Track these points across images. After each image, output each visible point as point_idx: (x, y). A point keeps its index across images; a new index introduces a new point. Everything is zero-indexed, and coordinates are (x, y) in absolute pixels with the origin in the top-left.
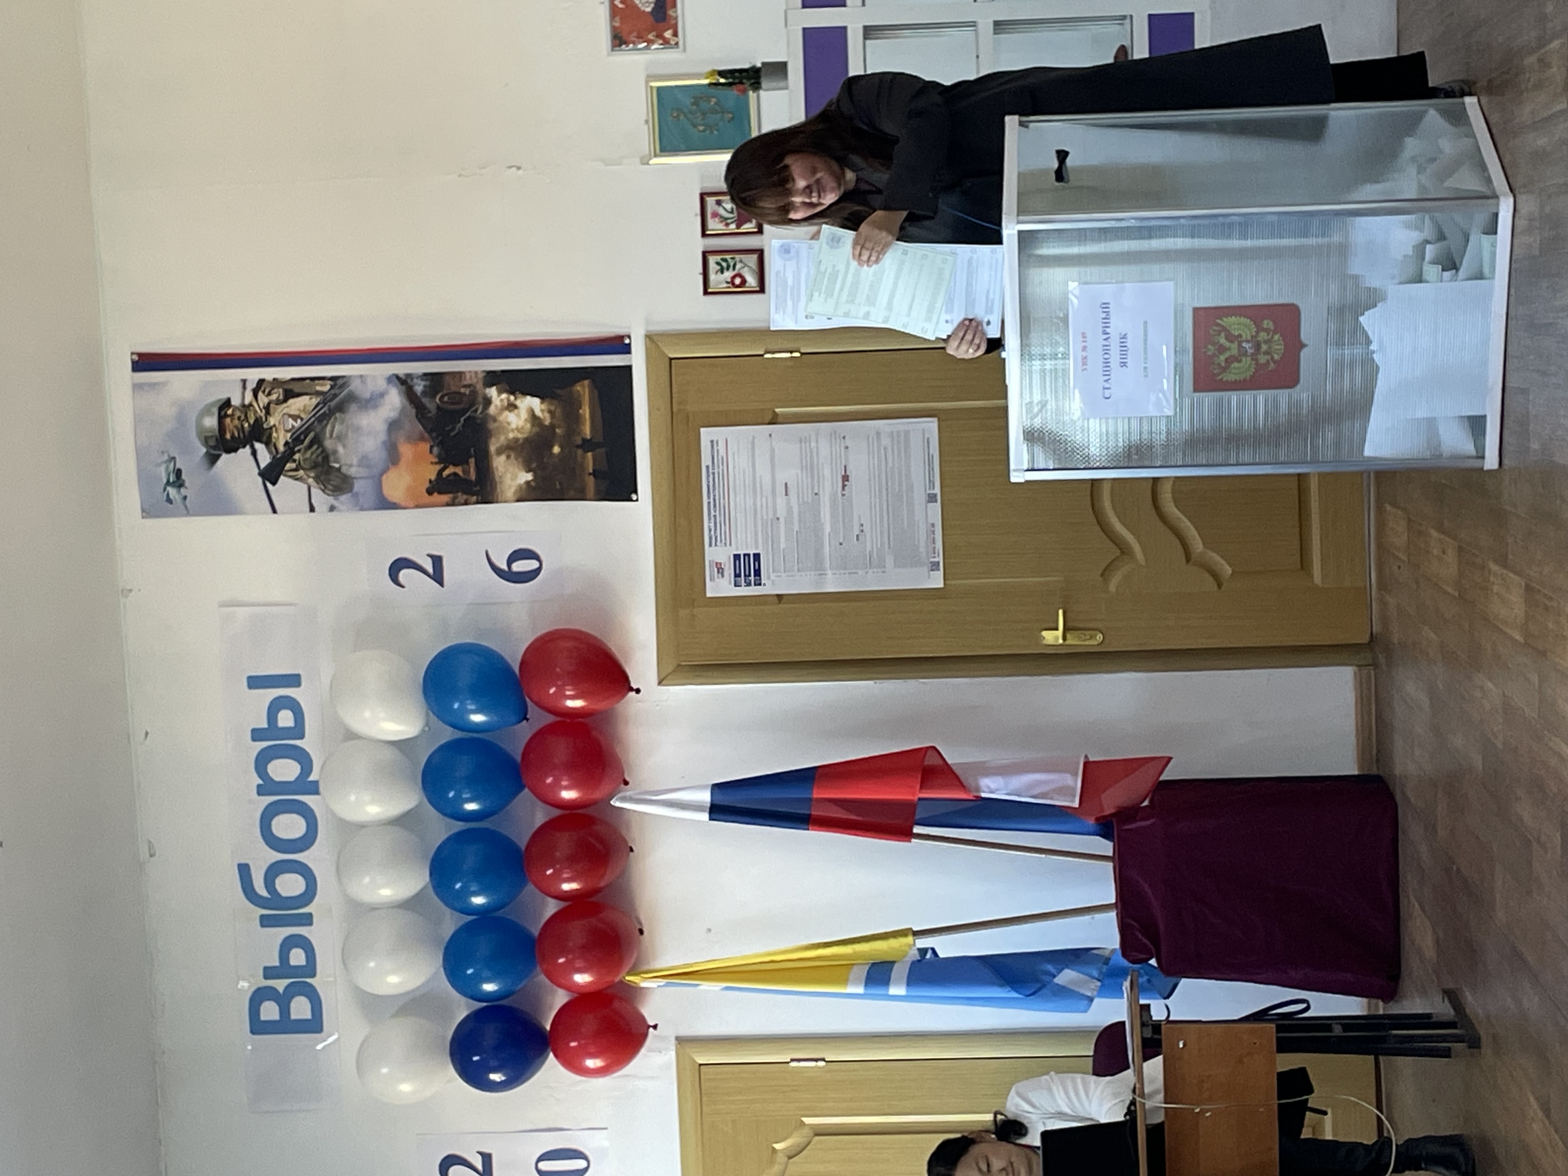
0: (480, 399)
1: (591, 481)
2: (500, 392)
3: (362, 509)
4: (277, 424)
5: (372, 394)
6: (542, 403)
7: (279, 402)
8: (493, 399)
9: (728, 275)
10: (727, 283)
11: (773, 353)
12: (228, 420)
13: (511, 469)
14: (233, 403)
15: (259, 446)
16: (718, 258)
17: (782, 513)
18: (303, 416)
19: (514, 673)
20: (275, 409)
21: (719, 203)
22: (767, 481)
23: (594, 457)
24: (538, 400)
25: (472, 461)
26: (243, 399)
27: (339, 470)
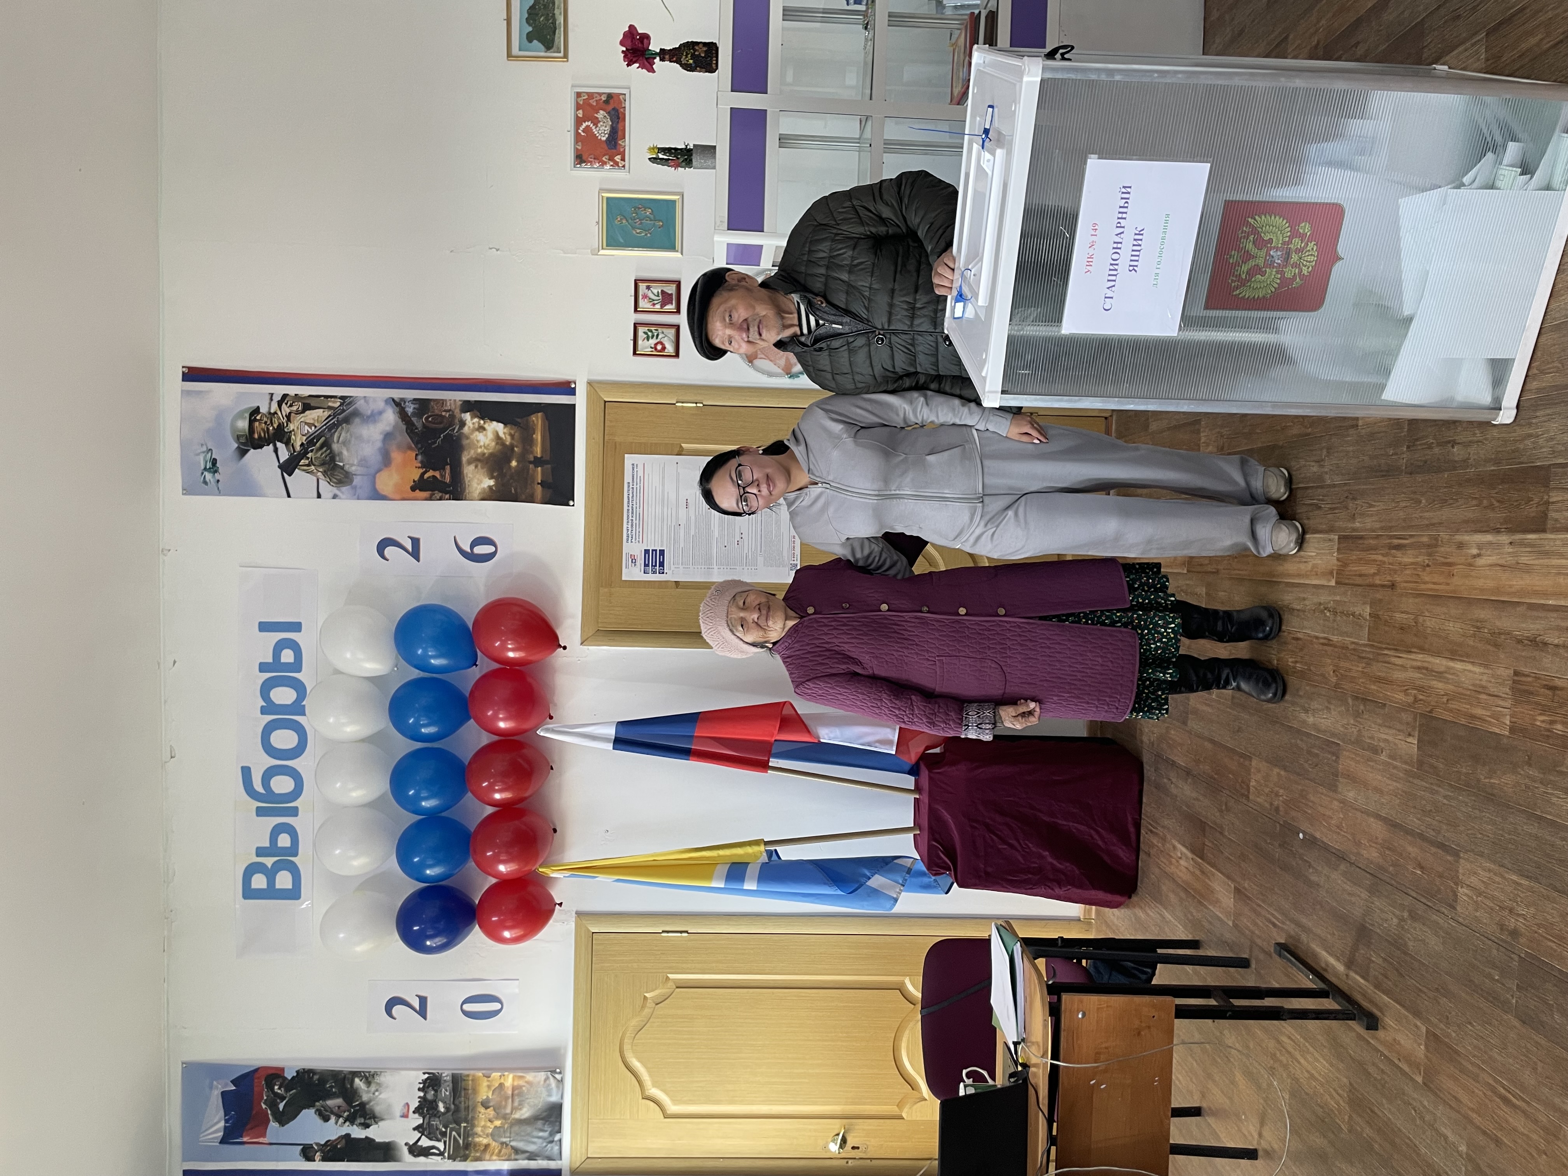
0: (457, 421)
1: (539, 489)
2: (472, 418)
3: (358, 499)
4: (295, 429)
5: (373, 411)
6: (504, 428)
7: (298, 413)
8: (467, 422)
9: (652, 342)
10: (651, 348)
11: (683, 403)
12: (257, 424)
13: (477, 476)
14: (261, 411)
15: (280, 446)
16: (646, 329)
17: (683, 522)
18: (316, 424)
19: (468, 629)
20: (295, 418)
21: (648, 288)
22: (673, 496)
23: (542, 471)
24: (501, 425)
25: (448, 467)
26: (270, 408)
27: (342, 468)
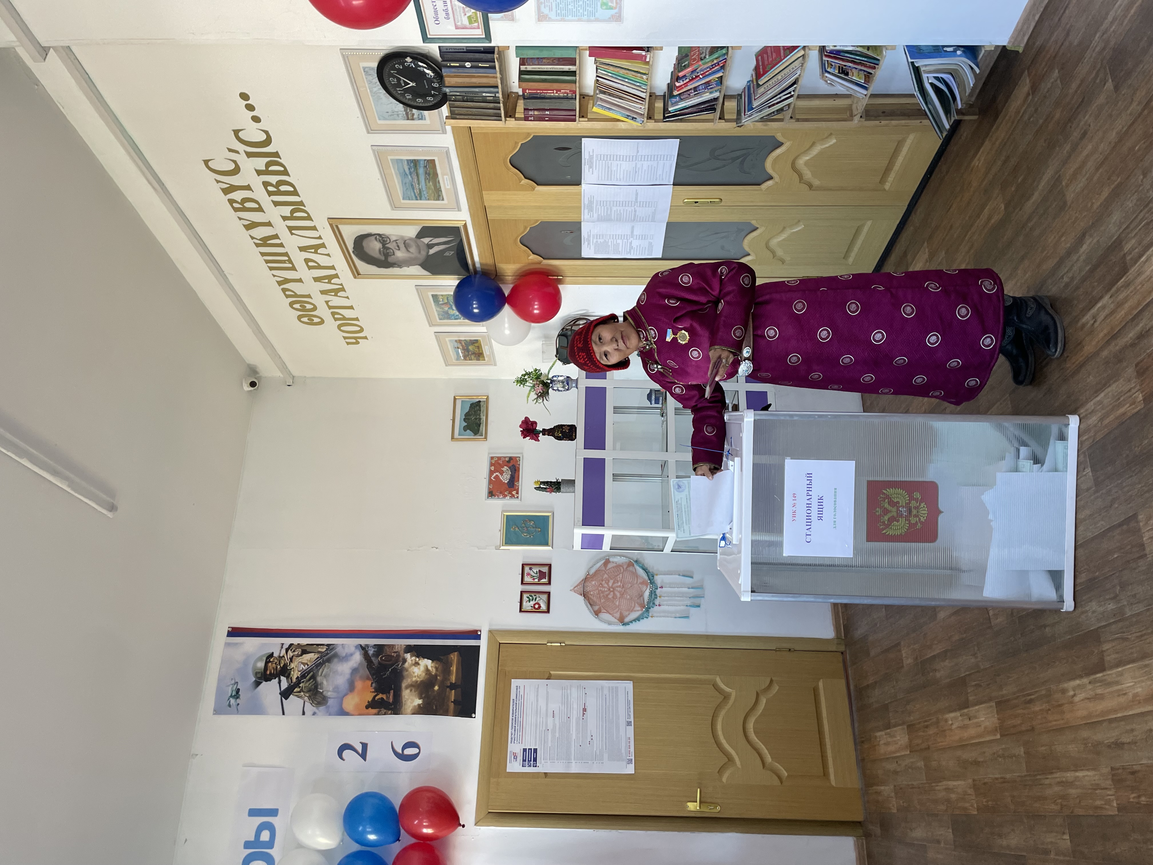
0: (401, 659)
1: (452, 706)
2: (411, 656)
3: (330, 715)
4: (295, 667)
5: (346, 654)
6: (432, 663)
7: (298, 656)
8: (408, 660)
9: (532, 603)
10: (532, 607)
11: (551, 643)
12: (270, 664)
13: (411, 697)
14: (275, 655)
15: (283, 678)
16: (528, 595)
17: (550, 727)
18: (309, 664)
19: (395, 811)
20: (296, 659)
21: (531, 569)
22: (544, 709)
23: (455, 692)
24: (430, 661)
25: (392, 692)
26: (280, 653)
27: (322, 693)
